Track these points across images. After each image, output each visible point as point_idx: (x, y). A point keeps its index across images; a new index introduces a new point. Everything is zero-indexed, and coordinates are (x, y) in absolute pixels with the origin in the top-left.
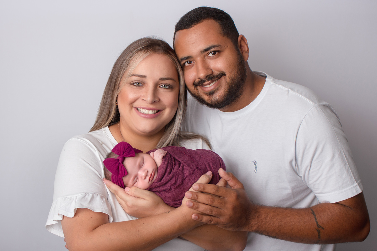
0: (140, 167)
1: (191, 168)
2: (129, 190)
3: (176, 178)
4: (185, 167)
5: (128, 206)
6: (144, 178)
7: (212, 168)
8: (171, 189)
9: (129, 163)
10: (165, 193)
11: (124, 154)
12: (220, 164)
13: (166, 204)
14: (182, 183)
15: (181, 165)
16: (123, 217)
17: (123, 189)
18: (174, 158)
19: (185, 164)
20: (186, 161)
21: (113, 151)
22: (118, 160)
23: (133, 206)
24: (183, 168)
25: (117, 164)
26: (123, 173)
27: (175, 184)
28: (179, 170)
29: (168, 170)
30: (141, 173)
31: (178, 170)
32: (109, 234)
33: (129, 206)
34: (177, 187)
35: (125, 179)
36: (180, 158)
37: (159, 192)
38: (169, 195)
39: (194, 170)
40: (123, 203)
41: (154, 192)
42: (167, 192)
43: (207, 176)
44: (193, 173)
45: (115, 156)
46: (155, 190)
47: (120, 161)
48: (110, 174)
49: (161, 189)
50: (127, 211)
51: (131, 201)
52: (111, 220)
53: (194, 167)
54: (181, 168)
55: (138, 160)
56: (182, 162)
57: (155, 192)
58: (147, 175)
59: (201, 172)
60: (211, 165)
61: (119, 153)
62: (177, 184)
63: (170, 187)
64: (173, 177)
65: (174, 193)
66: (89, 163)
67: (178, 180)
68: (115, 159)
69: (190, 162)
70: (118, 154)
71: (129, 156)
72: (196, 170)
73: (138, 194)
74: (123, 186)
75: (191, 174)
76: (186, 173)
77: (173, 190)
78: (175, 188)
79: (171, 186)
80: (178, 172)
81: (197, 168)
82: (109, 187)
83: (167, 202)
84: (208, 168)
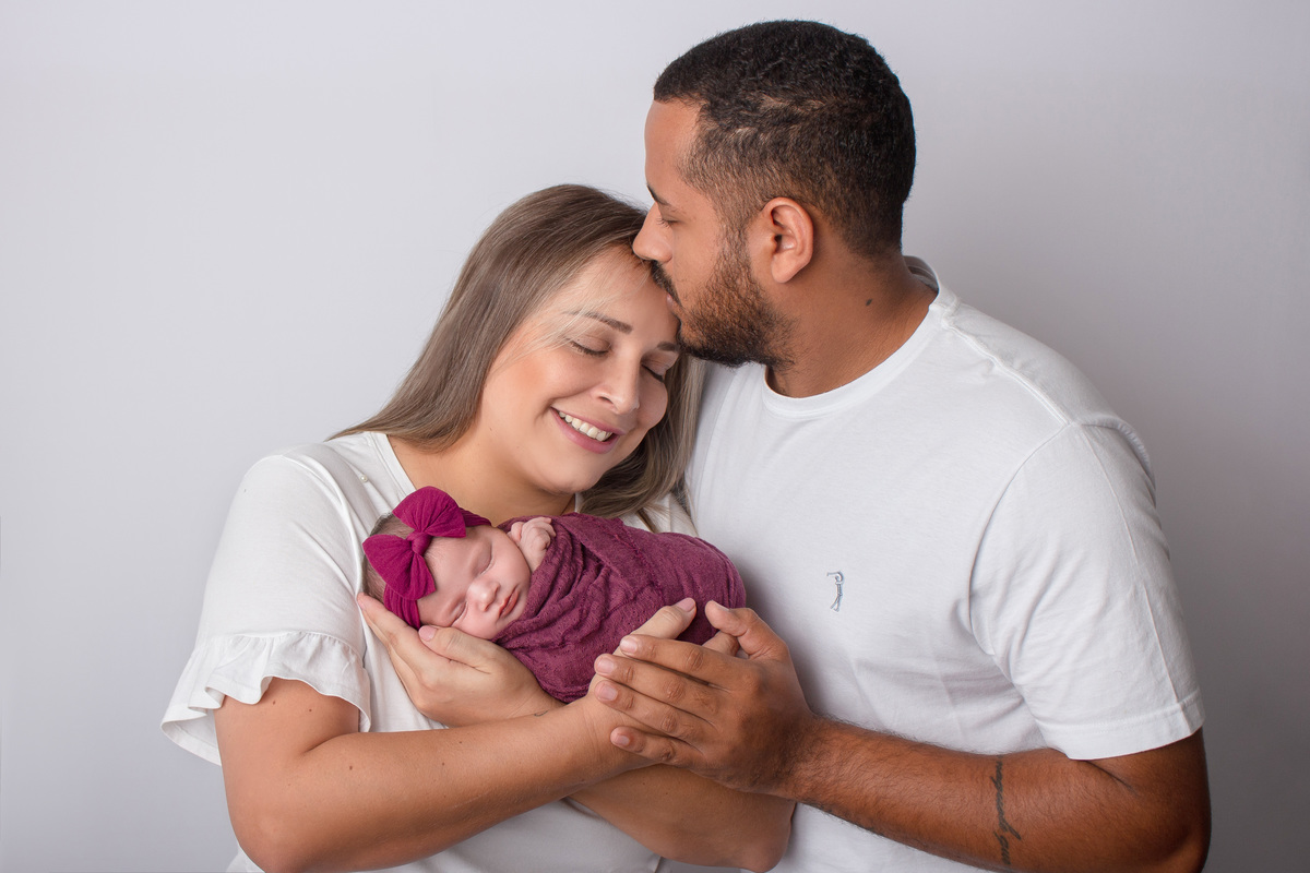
0: (476, 572)
1: (632, 583)
2: (431, 637)
3: (581, 611)
4: (612, 578)
5: (423, 685)
6: (483, 607)
7: (701, 591)
8: (563, 644)
9: (444, 557)
10: (546, 654)
11: (431, 528)
12: (728, 581)
13: (546, 691)
14: (600, 628)
15: (602, 573)
16: (403, 716)
17: (414, 631)
18: (583, 547)
19: (614, 569)
20: (618, 558)
21: (398, 512)
22: (410, 543)
23: (439, 687)
24: (607, 582)
25: (407, 557)
26: (423, 584)
27: (577, 627)
28: (595, 586)
29: (561, 583)
30: (479, 592)
31: (591, 587)
32: (351, 768)
33: (428, 685)
34: (584, 640)
35: (426, 607)
36: (600, 548)
37: (527, 650)
38: (556, 662)
39: (642, 589)
40: (410, 675)
41: (510, 650)
42: (550, 651)
43: (680, 612)
44: (635, 599)
45: (403, 531)
46: (514, 644)
47: (416, 549)
48: (381, 583)
49: (535, 640)
50: (420, 703)
51: (433, 670)
52: (366, 726)
53: (643, 580)
54: (600, 579)
55: (473, 549)
56: (605, 561)
57: (516, 649)
58: (494, 600)
59: (663, 599)
60: (697, 580)
61: (417, 522)
62: (586, 630)
63: (563, 637)
64: (572, 606)
65: (572, 658)
66: (320, 540)
67: (589, 619)
68: (401, 540)
69: (631, 563)
70: (412, 523)
71: (446, 533)
72: (647, 591)
73: (458, 651)
74: (415, 622)
75: (630, 600)
76: (617, 598)
77: (570, 646)
78: (576, 643)
79: (566, 633)
80: (589, 593)
81: (652, 584)
82: (372, 620)
83: (548, 686)
84: (686, 589)
